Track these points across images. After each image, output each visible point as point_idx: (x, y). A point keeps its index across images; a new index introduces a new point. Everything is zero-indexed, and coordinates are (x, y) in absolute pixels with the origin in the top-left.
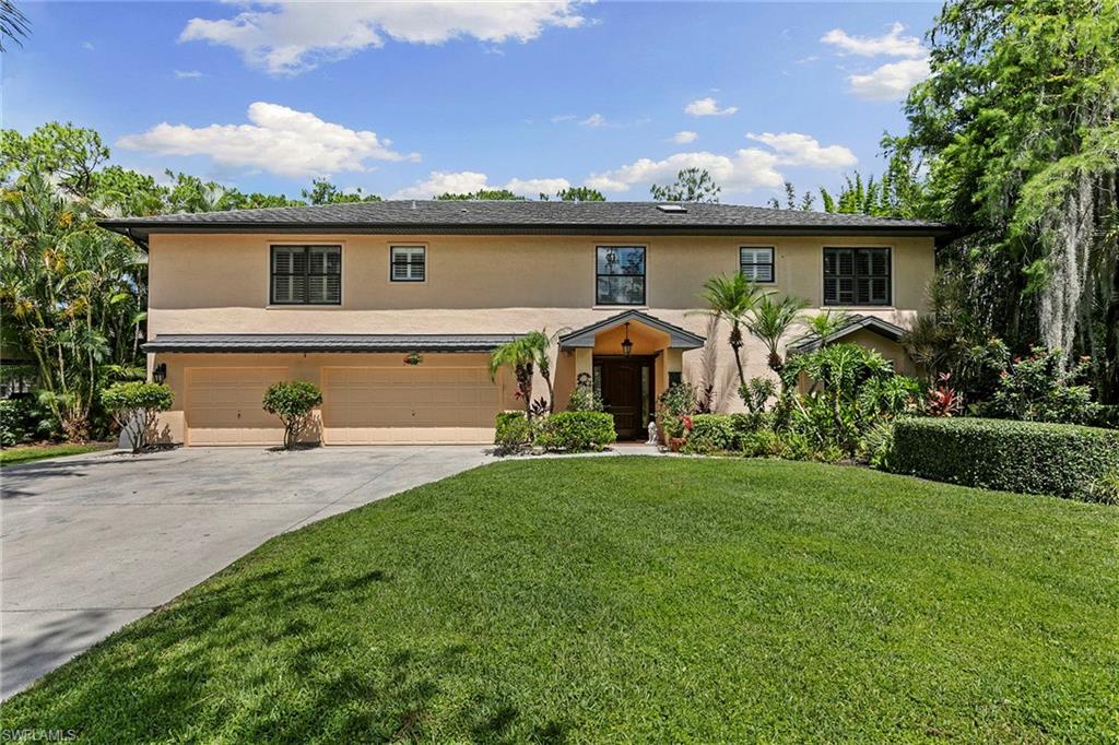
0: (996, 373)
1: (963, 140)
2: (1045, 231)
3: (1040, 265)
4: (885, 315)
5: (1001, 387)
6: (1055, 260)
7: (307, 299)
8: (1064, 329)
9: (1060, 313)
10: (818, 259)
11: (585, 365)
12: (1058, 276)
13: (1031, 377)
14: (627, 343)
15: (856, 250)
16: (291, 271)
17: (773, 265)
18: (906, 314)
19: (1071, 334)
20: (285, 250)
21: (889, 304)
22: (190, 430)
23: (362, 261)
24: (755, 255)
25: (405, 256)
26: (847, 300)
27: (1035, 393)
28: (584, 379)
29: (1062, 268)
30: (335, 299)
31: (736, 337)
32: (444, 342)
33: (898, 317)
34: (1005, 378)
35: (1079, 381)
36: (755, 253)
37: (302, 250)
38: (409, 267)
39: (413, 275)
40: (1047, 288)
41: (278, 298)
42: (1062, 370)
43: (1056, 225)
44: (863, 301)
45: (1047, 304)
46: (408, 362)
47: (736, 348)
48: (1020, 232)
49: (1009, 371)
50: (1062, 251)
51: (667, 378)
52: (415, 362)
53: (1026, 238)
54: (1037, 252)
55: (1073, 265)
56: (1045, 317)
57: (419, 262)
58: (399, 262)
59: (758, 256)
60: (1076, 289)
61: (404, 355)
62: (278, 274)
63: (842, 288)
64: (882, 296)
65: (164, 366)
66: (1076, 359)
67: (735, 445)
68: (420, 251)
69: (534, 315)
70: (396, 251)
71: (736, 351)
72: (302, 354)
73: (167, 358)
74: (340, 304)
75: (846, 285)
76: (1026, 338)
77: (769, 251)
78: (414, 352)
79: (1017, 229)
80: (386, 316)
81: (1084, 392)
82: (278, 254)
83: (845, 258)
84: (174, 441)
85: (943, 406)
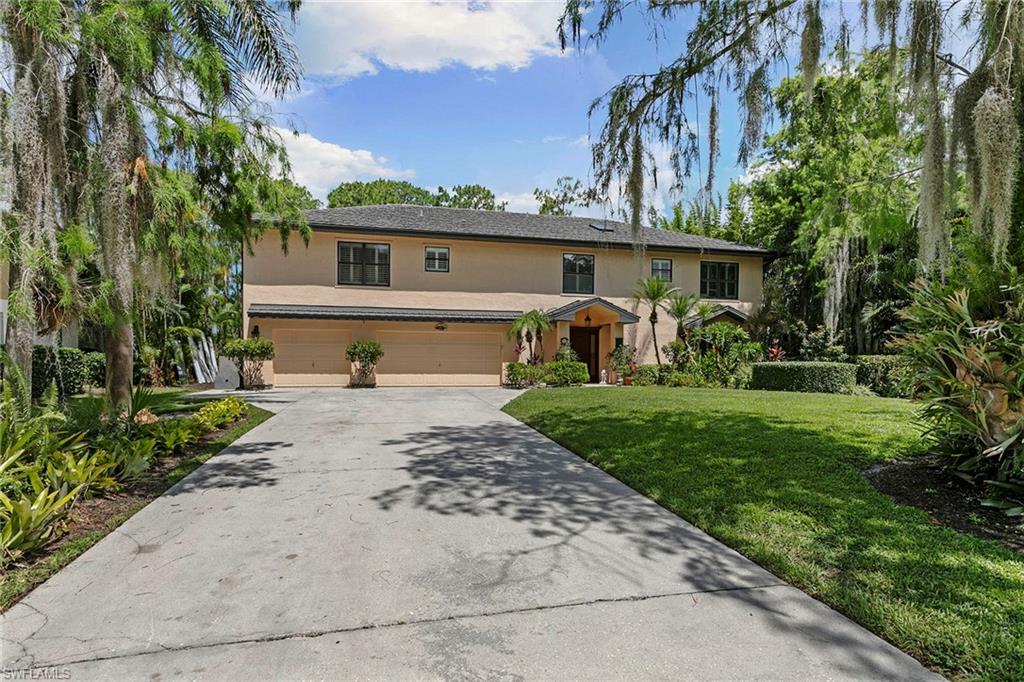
0: (801, 339)
1: (783, 201)
2: (827, 264)
3: (824, 283)
4: (735, 305)
5: (803, 347)
6: (831, 280)
7: (364, 282)
8: (834, 317)
9: (833, 309)
10: (698, 268)
11: (564, 332)
12: (832, 288)
13: (816, 341)
14: (588, 319)
15: (719, 263)
16: (352, 260)
17: (671, 271)
18: (746, 304)
19: (837, 319)
20: (347, 245)
21: (737, 298)
22: (275, 375)
23: (405, 257)
24: (660, 264)
25: (434, 254)
26: (713, 295)
27: (819, 351)
28: (564, 341)
29: (833, 284)
30: (385, 282)
31: (654, 318)
32: (465, 315)
33: (742, 306)
34: (805, 342)
35: (838, 343)
36: (660, 262)
37: (361, 246)
38: (437, 262)
39: (440, 267)
40: (827, 295)
41: (343, 281)
42: (832, 338)
43: (831, 262)
44: (723, 296)
45: (827, 302)
46: (438, 328)
47: (653, 323)
48: (816, 264)
49: (807, 338)
50: (834, 276)
51: (614, 341)
52: (443, 329)
53: (818, 268)
54: (823, 276)
55: (839, 283)
56: (825, 310)
57: (444, 259)
58: (430, 258)
59: (662, 264)
60: (840, 296)
61: (435, 324)
62: (343, 263)
63: (710, 288)
64: (733, 294)
65: (257, 327)
66: (838, 332)
67: (660, 381)
68: (446, 251)
69: (523, 299)
70: (428, 249)
71: (653, 326)
72: (361, 322)
73: (258, 321)
74: (389, 285)
75: (713, 286)
76: (816, 320)
77: (669, 262)
78: (441, 321)
79: (813, 262)
80: (421, 295)
81: (840, 348)
82: (343, 248)
83: (713, 268)
84: (266, 383)
85: (776, 356)
